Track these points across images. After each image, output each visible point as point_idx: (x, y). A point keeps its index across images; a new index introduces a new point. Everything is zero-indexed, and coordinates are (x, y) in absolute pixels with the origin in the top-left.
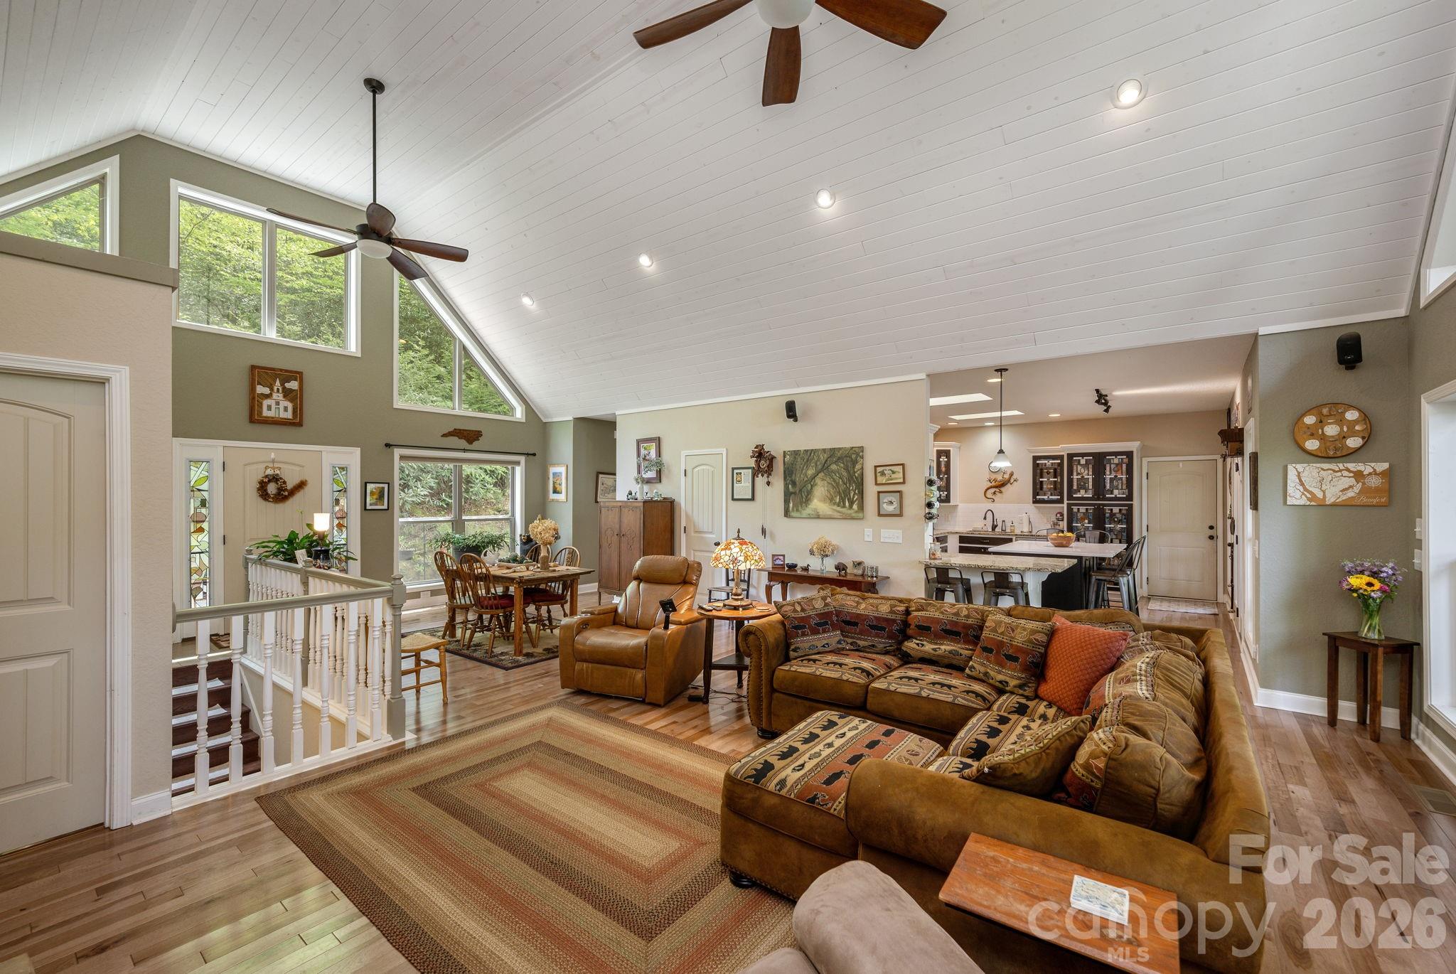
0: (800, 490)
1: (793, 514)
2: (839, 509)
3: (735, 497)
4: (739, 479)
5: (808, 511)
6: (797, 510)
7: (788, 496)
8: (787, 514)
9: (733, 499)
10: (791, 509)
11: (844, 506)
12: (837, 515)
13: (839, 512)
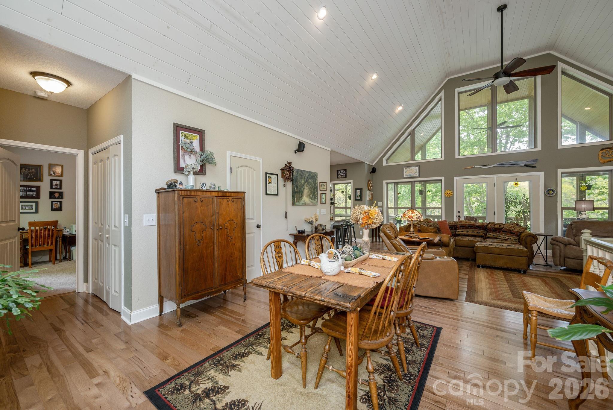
0: (299, 191)
1: (297, 203)
2: (312, 201)
3: (268, 192)
4: (270, 181)
5: (302, 202)
6: (298, 202)
7: (294, 194)
8: (293, 204)
9: (267, 194)
10: (296, 201)
11: (313, 200)
12: (311, 204)
13: (311, 202)
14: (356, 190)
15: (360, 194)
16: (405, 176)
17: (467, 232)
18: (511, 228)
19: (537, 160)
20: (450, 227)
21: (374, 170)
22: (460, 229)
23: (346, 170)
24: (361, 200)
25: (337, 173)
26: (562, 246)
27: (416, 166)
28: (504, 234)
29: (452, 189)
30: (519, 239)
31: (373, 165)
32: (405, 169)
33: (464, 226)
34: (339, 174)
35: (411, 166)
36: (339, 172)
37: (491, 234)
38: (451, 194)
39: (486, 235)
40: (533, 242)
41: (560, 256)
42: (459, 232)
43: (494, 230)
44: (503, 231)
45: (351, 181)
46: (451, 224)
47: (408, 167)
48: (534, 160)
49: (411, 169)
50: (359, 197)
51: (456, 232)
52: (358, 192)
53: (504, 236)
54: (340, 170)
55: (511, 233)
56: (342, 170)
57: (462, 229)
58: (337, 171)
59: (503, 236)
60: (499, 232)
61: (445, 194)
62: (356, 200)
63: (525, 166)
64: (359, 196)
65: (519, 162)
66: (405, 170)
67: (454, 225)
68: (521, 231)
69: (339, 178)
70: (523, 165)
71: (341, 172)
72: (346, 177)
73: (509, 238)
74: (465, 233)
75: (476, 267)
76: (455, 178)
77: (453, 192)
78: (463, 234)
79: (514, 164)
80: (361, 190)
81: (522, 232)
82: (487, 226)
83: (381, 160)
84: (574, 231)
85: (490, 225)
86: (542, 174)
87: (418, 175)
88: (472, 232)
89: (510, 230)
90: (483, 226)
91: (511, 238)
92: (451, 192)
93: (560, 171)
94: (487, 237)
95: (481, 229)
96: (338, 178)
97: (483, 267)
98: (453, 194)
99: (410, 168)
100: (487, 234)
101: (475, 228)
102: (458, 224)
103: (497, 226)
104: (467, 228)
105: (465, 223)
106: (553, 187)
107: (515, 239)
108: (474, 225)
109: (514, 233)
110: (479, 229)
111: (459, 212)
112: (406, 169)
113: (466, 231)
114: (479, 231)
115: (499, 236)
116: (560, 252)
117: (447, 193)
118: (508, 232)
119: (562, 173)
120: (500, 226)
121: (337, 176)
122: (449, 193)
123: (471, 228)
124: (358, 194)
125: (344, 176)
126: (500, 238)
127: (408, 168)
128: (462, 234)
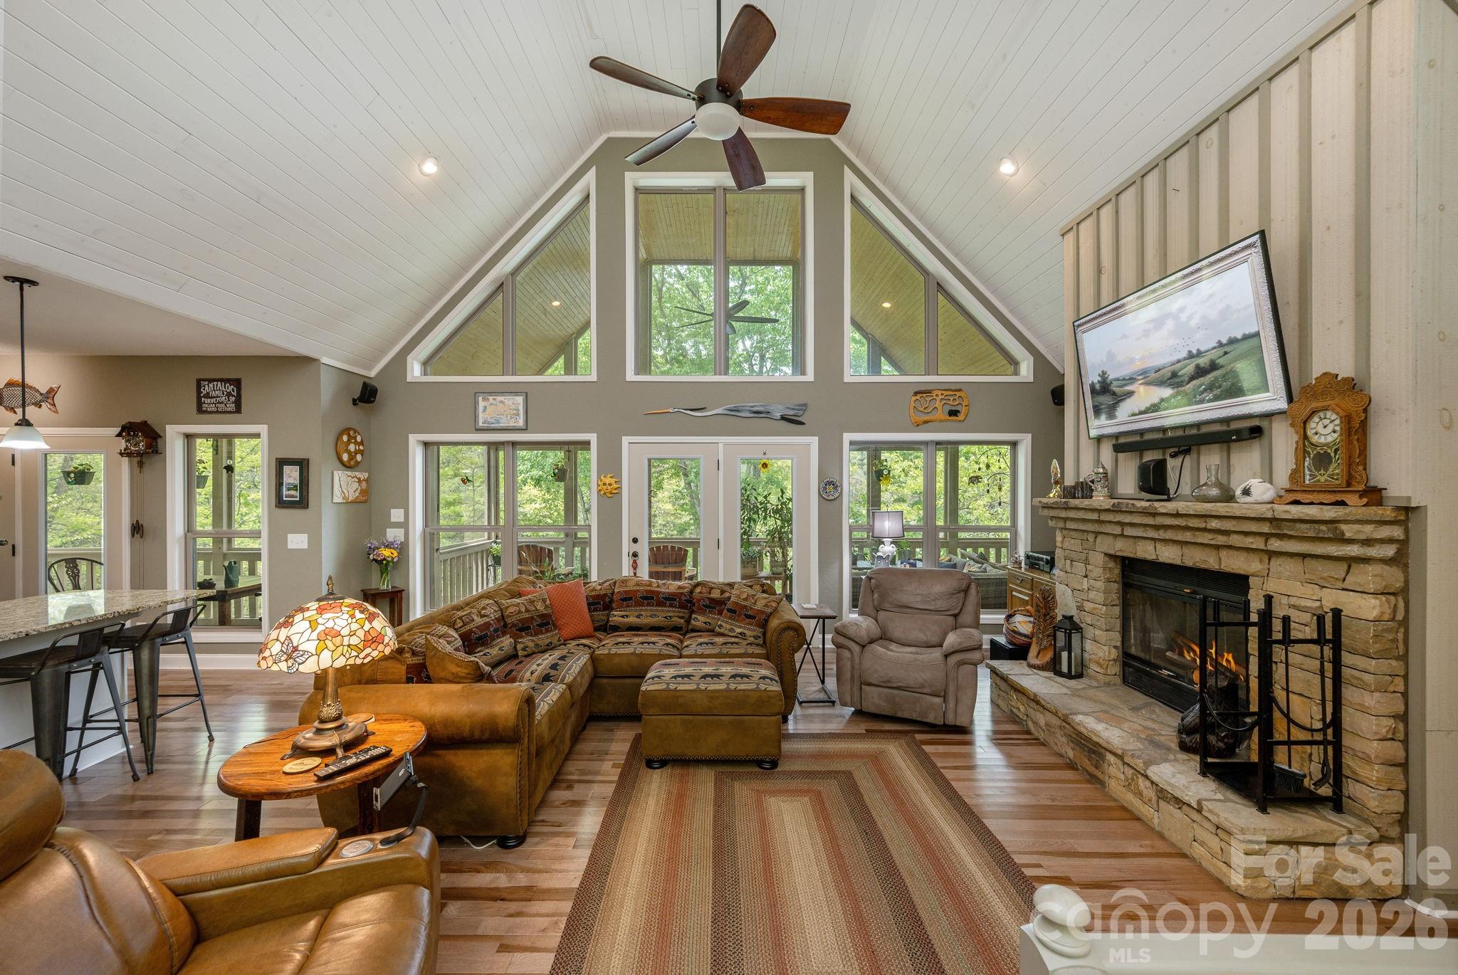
14: (281, 463)
15: (297, 482)
16: (481, 424)
17: (638, 617)
18: (746, 599)
19: (805, 405)
20: (589, 604)
21: (367, 394)
22: (620, 608)
23: (237, 383)
24: (303, 503)
25: (199, 392)
26: (856, 648)
27: (516, 393)
28: (730, 618)
29: (618, 474)
30: (764, 634)
31: (373, 374)
32: (480, 398)
33: (630, 599)
34: (207, 396)
35: (502, 393)
36: (207, 388)
37: (699, 620)
38: (616, 486)
39: (688, 621)
40: (796, 645)
41: (852, 677)
42: (616, 617)
43: (706, 606)
44: (729, 610)
45: (263, 429)
46: (594, 593)
47: (491, 393)
48: (800, 405)
49: (502, 402)
50: (292, 492)
51: (608, 616)
52: (292, 475)
53: (731, 624)
54: (210, 381)
55: (746, 615)
56: (221, 380)
57: (627, 606)
58: (199, 382)
59: (728, 627)
60: (720, 613)
61: (598, 485)
62: (281, 503)
63: (783, 418)
64: (295, 488)
65: (770, 408)
66: (481, 404)
67: (605, 595)
68: (769, 611)
69: (206, 412)
70: (778, 415)
71: (217, 390)
72: (238, 410)
73: (740, 634)
74: (632, 620)
75: (644, 764)
76: (626, 440)
77: (619, 482)
78: (628, 623)
79: (761, 413)
80: (303, 464)
81: (771, 614)
82: (691, 592)
83: (400, 361)
84: (876, 595)
85: (698, 590)
86: (814, 441)
87: (521, 423)
88: (651, 616)
89: (745, 606)
90: (682, 594)
91: (746, 632)
92: (613, 481)
93: (848, 437)
94: (690, 627)
95: (675, 607)
96: (200, 410)
97: (663, 763)
98: (620, 488)
99: (499, 398)
100: (690, 617)
101: (660, 604)
102: (616, 591)
103: (716, 594)
104: (639, 604)
105: (635, 588)
106: (835, 478)
107: (754, 637)
108: (659, 593)
109: (753, 617)
110: (671, 606)
111: (635, 541)
112: (484, 399)
113: (636, 614)
114: (669, 611)
115: (720, 626)
116: (853, 667)
117: (605, 484)
118: (739, 615)
119: (852, 443)
120: (723, 592)
121: (199, 404)
122: (610, 485)
123: (648, 605)
124: (291, 481)
125: (231, 407)
126: (722, 631)
127: (491, 398)
128: (625, 624)
